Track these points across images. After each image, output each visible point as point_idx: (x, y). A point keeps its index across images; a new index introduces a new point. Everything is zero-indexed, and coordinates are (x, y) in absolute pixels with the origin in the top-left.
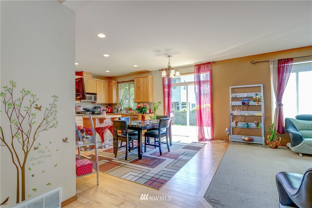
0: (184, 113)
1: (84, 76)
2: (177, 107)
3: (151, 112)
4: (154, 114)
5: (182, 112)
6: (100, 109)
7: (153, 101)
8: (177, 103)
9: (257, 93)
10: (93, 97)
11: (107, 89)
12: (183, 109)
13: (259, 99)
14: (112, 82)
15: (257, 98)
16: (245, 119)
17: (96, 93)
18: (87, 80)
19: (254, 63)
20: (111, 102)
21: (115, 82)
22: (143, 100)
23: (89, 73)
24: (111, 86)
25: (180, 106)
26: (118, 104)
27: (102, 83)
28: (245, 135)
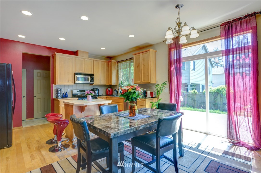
0: (194, 95)
1: (79, 55)
2: (186, 88)
3: (154, 96)
4: (156, 98)
5: (192, 94)
6: (98, 91)
7: (156, 81)
8: (186, 85)
10: (89, 78)
11: (107, 70)
12: (193, 91)
14: (111, 61)
17: (93, 74)
18: (83, 59)
20: (110, 84)
21: (115, 62)
22: (144, 80)
23: (85, 52)
24: (110, 66)
25: (189, 87)
26: (118, 86)
27: (100, 63)
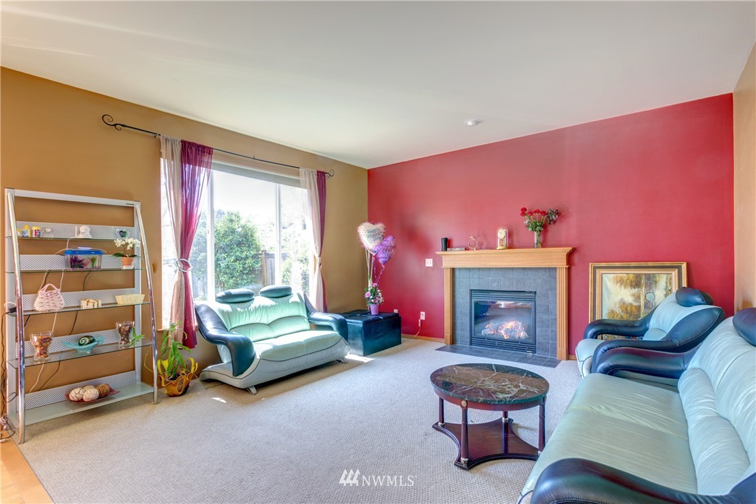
9: (124, 229)
13: (133, 249)
15: (127, 244)
16: (75, 322)
19: (115, 125)
28: (83, 380)
